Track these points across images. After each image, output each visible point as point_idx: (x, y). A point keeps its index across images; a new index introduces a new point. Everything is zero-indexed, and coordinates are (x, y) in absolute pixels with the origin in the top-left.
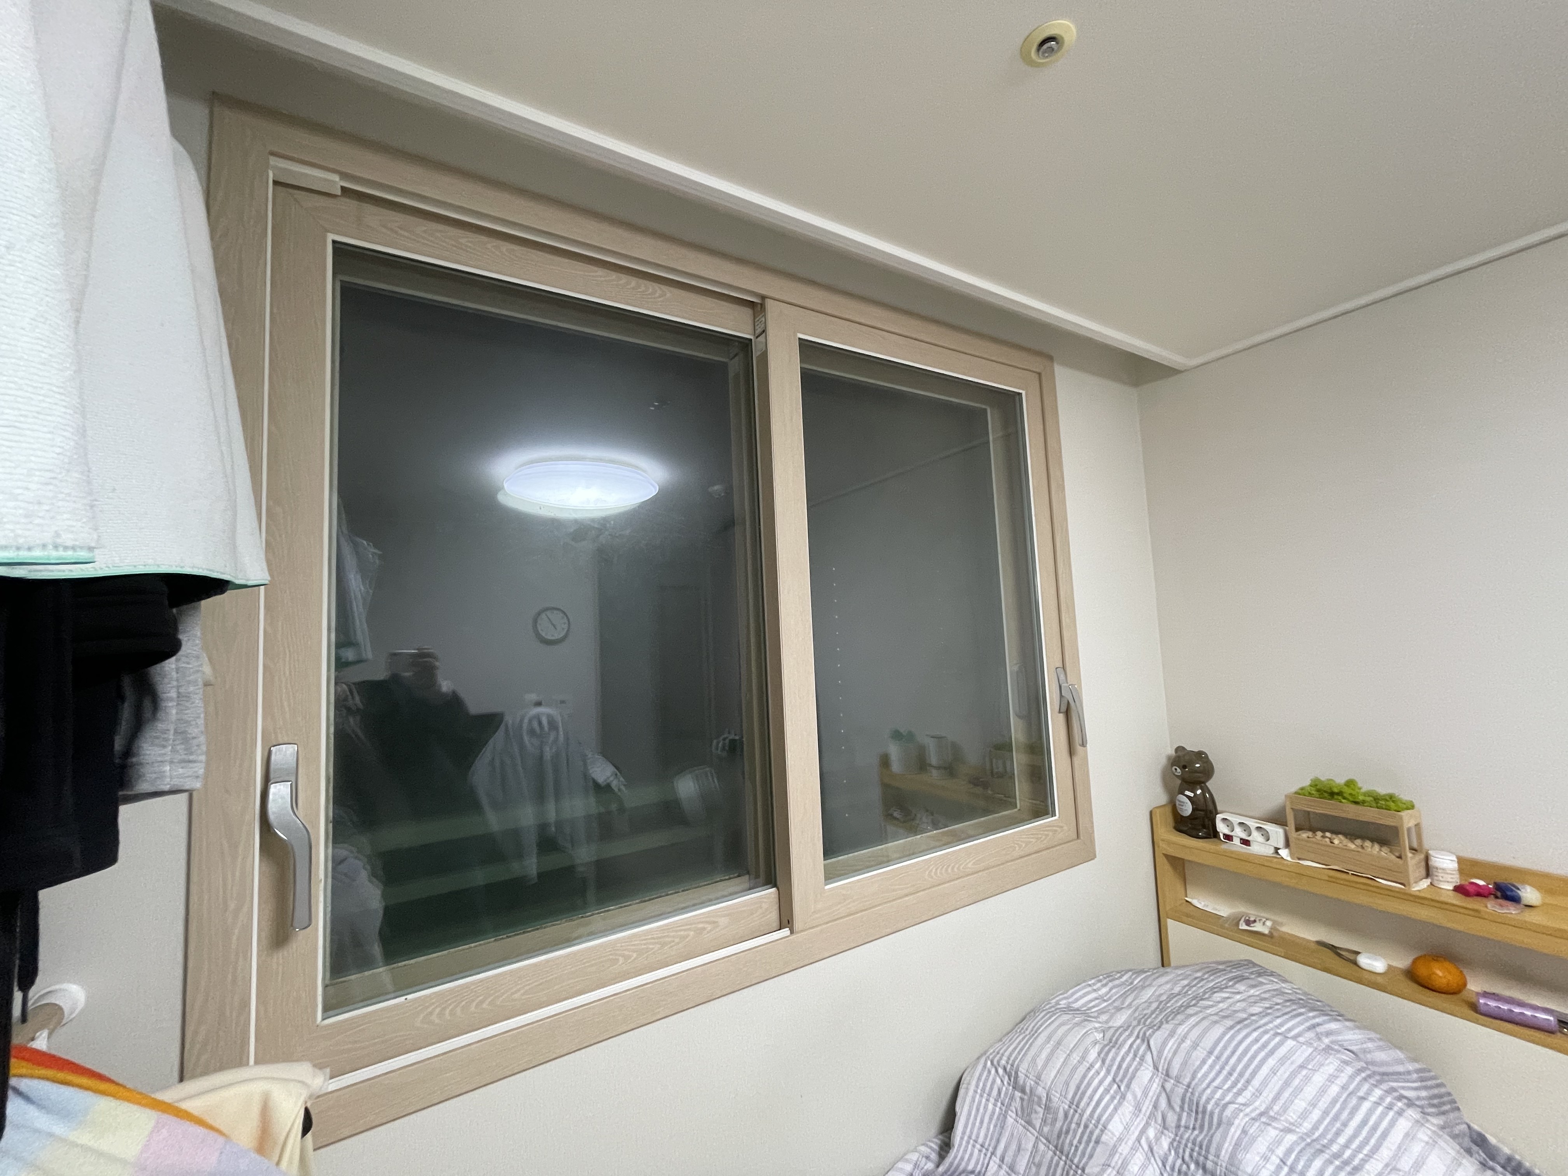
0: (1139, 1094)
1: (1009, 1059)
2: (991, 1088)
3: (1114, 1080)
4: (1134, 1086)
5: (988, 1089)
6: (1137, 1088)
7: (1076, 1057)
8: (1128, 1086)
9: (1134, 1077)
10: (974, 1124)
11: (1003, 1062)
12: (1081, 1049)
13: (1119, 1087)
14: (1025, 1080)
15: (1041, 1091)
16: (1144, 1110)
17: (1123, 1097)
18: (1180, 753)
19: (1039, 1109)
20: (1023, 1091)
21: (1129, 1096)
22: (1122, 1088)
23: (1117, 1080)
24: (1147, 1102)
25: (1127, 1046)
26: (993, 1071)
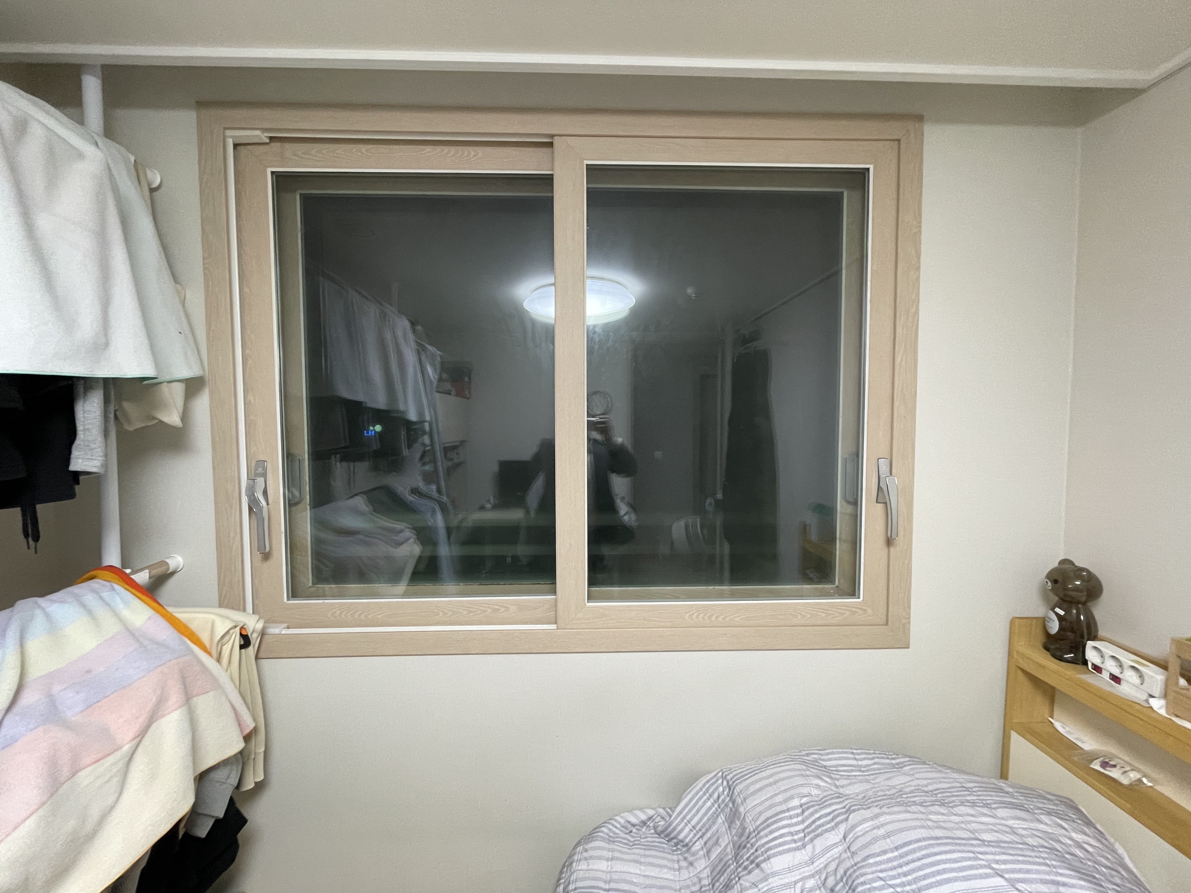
0: (818, 850)
1: (734, 777)
2: (713, 792)
3: (803, 830)
4: (817, 841)
5: (710, 791)
6: (820, 844)
7: (779, 798)
8: (812, 840)
9: (821, 835)
10: (690, 811)
11: (729, 777)
12: (788, 794)
13: (805, 836)
14: (737, 796)
15: (742, 809)
16: (816, 864)
17: (804, 846)
18: (1066, 566)
19: (737, 822)
20: (733, 803)
21: (809, 847)
22: (807, 839)
23: (806, 831)
24: (822, 860)
25: (829, 810)
26: (720, 781)
